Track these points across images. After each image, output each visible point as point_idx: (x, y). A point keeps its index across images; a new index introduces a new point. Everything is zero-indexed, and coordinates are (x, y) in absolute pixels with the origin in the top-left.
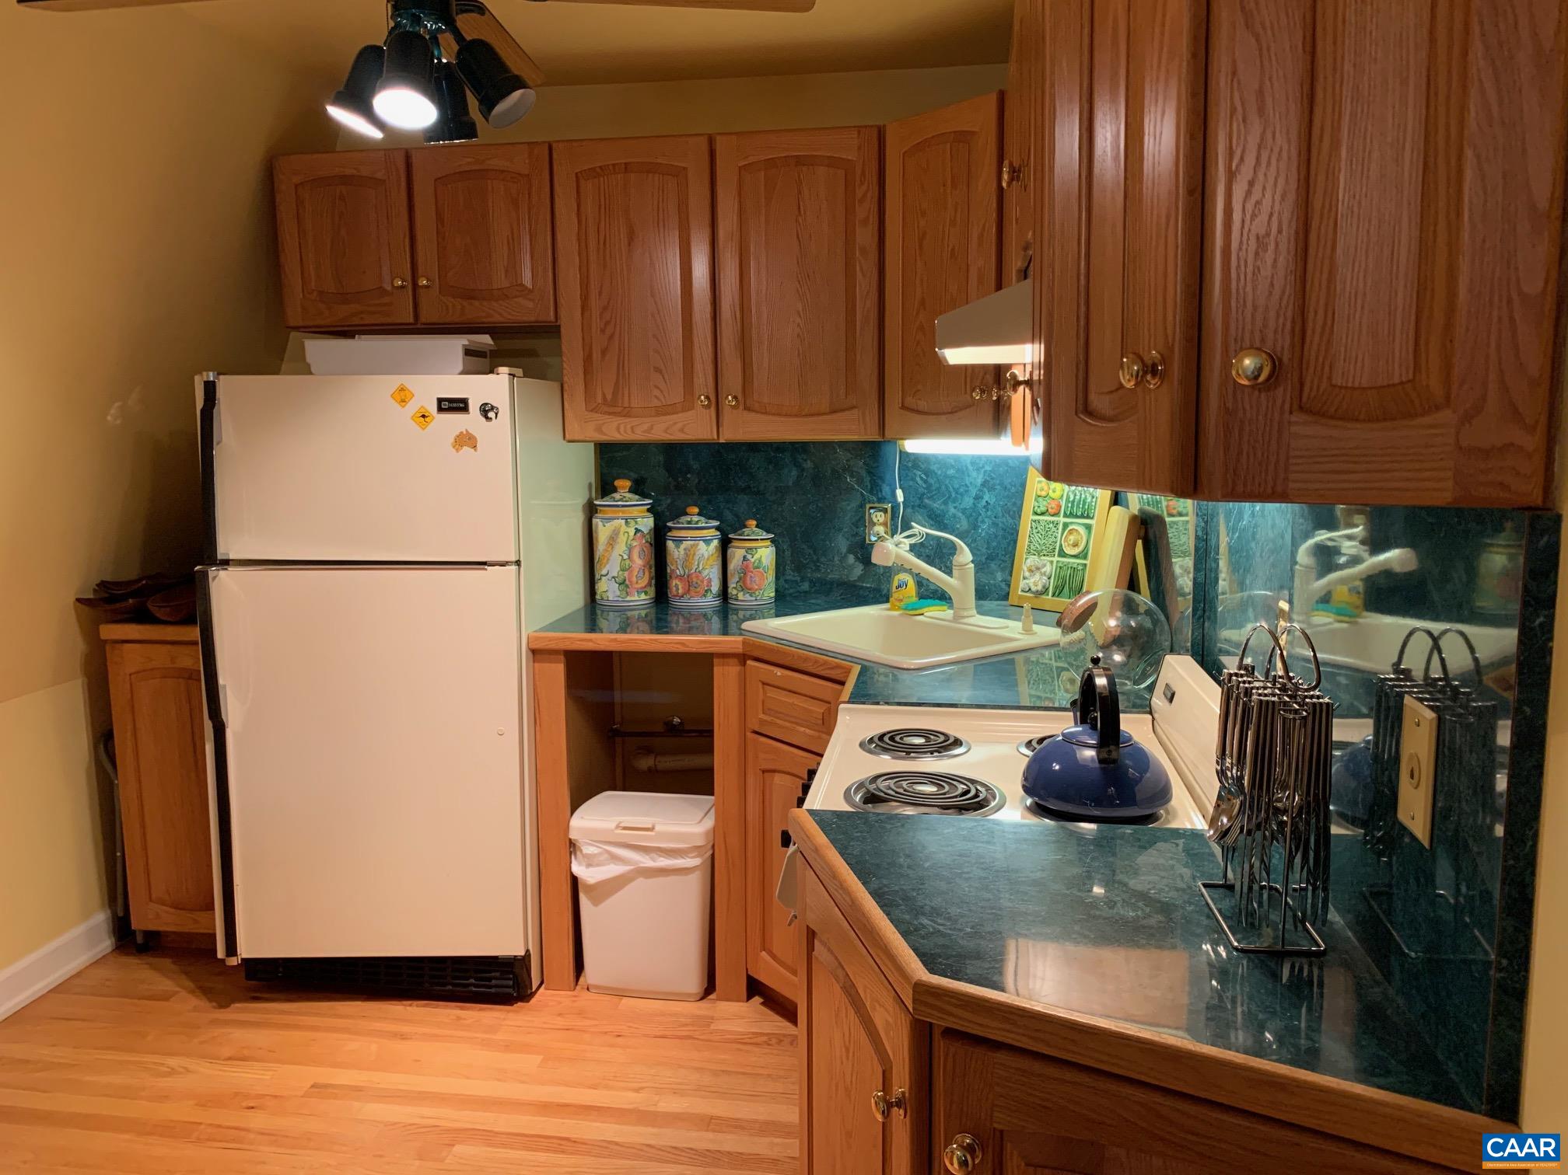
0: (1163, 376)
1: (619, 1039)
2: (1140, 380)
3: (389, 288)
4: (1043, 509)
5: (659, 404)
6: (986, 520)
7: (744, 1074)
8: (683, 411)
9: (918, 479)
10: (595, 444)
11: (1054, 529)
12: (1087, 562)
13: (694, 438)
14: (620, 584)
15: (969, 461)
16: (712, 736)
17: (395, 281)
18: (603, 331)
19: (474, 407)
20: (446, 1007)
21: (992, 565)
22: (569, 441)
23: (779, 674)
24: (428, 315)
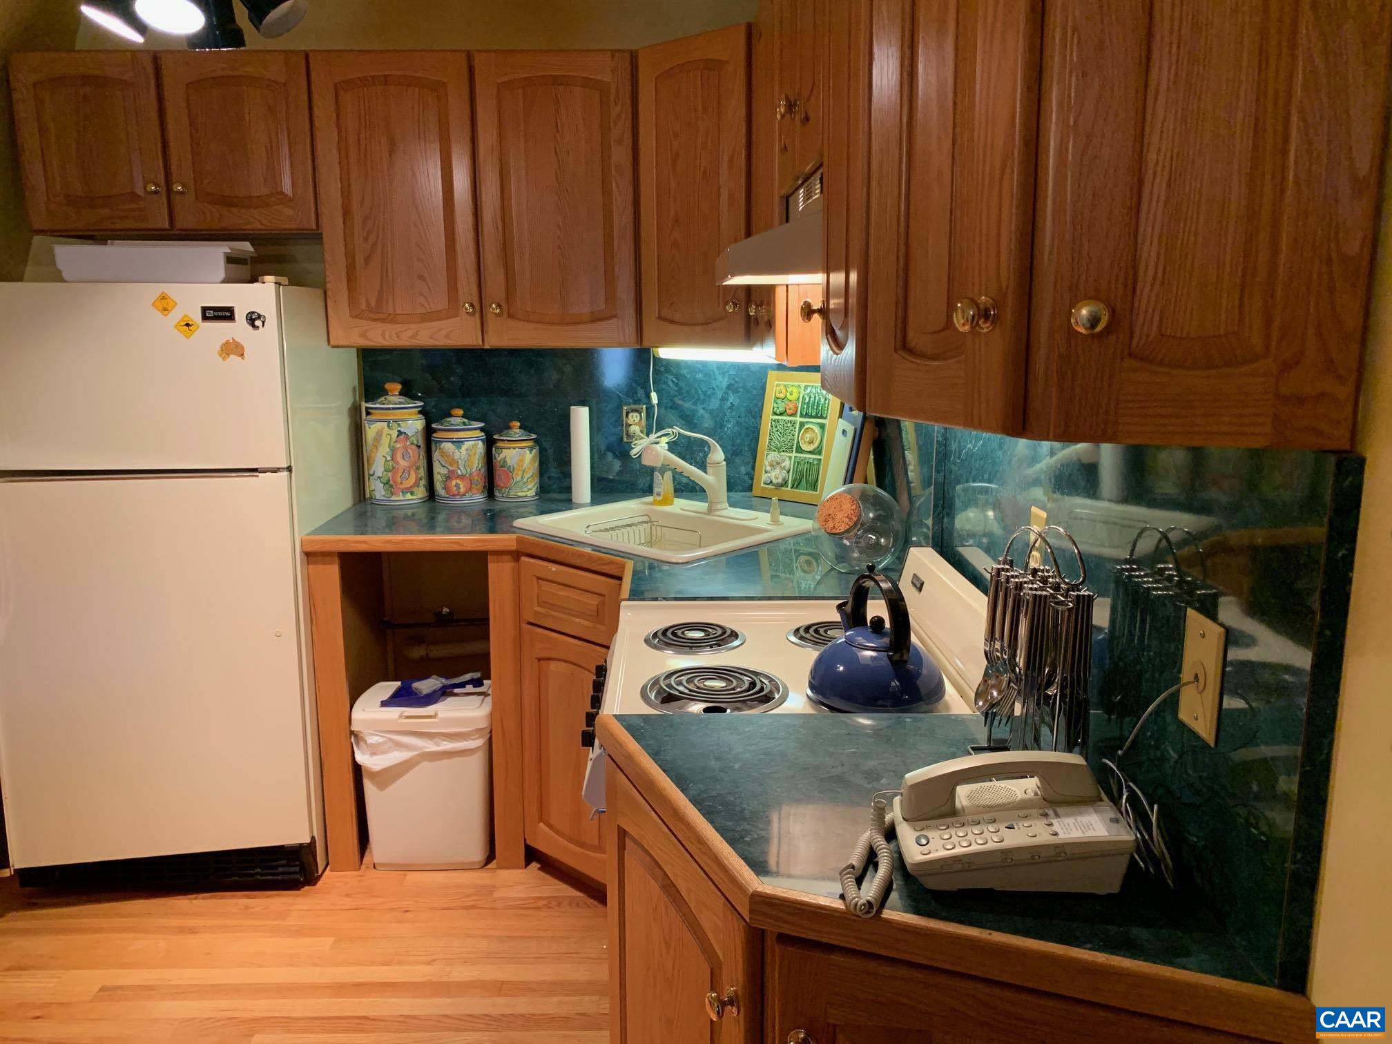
0: (995, 321)
1: (408, 914)
2: (974, 322)
3: (140, 192)
4: (782, 410)
5: (423, 311)
6: (731, 419)
7: (529, 937)
8: (447, 318)
9: (670, 383)
10: (357, 349)
11: (791, 428)
12: (822, 457)
13: (458, 344)
14: (384, 484)
15: (715, 366)
16: (488, 624)
17: (149, 185)
18: (366, 239)
19: (240, 315)
20: (233, 897)
21: (737, 461)
22: (333, 347)
23: (553, 569)
24: (186, 220)
